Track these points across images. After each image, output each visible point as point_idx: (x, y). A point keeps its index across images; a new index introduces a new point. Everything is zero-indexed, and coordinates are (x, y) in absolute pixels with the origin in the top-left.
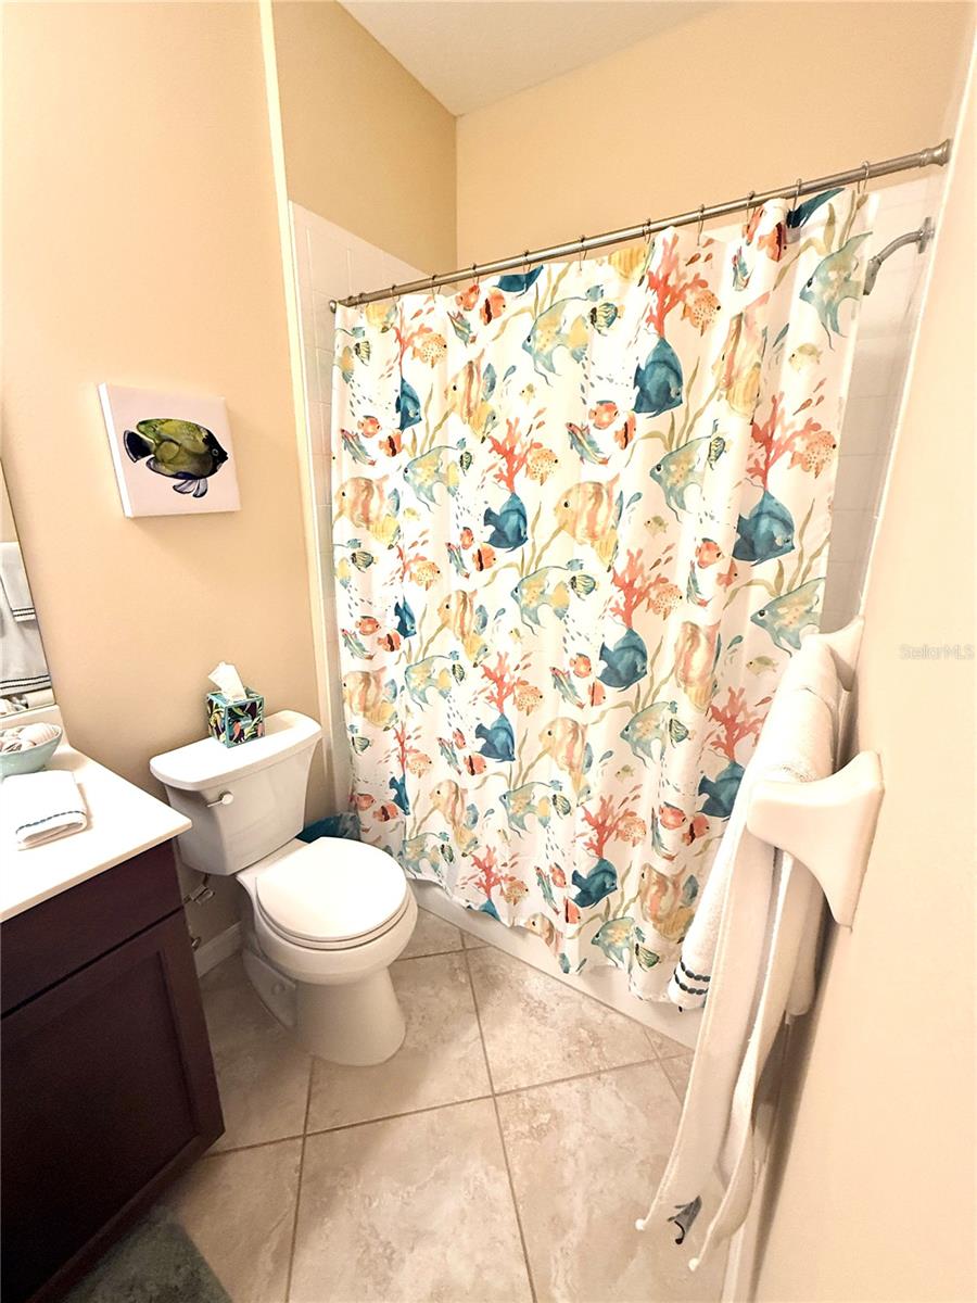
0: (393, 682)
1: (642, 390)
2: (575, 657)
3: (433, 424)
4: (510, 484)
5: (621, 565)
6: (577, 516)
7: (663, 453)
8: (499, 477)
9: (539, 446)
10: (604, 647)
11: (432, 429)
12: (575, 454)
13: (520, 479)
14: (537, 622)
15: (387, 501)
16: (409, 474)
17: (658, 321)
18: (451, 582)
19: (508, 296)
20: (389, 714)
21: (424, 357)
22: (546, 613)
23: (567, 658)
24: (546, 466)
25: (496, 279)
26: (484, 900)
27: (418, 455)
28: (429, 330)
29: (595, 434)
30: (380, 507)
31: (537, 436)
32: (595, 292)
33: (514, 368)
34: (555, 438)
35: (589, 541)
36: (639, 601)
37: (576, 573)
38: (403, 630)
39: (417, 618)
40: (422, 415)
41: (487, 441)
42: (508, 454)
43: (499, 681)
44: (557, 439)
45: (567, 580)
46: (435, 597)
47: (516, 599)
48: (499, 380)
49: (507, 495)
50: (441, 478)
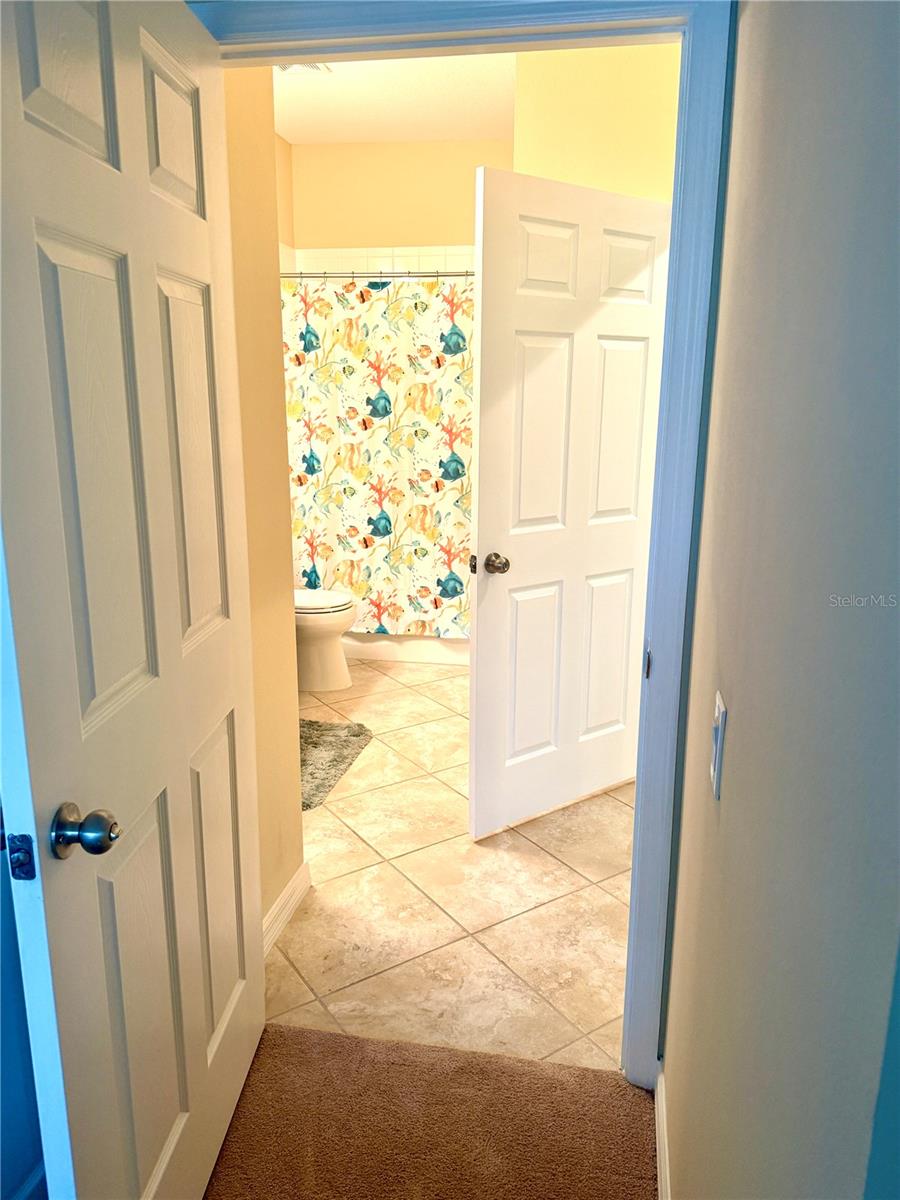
0: (302, 506)
1: (447, 344)
2: (420, 472)
3: (327, 350)
4: (379, 384)
5: (445, 422)
6: (415, 400)
7: (460, 371)
8: (373, 380)
9: (394, 365)
10: (441, 461)
11: (326, 352)
12: (412, 370)
13: (385, 381)
14: (399, 455)
15: (296, 393)
16: (314, 377)
17: (452, 316)
18: (342, 439)
19: (373, 291)
20: (300, 527)
21: (321, 314)
22: (404, 450)
23: (416, 473)
24: (399, 375)
25: (366, 282)
26: (377, 625)
27: (319, 366)
28: (323, 300)
29: (421, 360)
30: (292, 396)
31: (393, 360)
32: (416, 296)
33: (378, 326)
34: (402, 362)
35: (422, 412)
36: (456, 438)
37: (417, 428)
38: (311, 470)
39: (322, 460)
40: (321, 344)
41: (366, 362)
42: (377, 368)
43: (379, 491)
44: (403, 363)
45: (413, 432)
46: (332, 449)
47: (387, 444)
48: (370, 332)
49: (378, 390)
50: (334, 380)
